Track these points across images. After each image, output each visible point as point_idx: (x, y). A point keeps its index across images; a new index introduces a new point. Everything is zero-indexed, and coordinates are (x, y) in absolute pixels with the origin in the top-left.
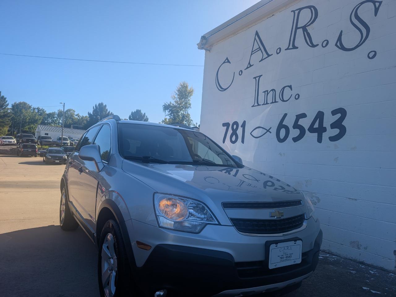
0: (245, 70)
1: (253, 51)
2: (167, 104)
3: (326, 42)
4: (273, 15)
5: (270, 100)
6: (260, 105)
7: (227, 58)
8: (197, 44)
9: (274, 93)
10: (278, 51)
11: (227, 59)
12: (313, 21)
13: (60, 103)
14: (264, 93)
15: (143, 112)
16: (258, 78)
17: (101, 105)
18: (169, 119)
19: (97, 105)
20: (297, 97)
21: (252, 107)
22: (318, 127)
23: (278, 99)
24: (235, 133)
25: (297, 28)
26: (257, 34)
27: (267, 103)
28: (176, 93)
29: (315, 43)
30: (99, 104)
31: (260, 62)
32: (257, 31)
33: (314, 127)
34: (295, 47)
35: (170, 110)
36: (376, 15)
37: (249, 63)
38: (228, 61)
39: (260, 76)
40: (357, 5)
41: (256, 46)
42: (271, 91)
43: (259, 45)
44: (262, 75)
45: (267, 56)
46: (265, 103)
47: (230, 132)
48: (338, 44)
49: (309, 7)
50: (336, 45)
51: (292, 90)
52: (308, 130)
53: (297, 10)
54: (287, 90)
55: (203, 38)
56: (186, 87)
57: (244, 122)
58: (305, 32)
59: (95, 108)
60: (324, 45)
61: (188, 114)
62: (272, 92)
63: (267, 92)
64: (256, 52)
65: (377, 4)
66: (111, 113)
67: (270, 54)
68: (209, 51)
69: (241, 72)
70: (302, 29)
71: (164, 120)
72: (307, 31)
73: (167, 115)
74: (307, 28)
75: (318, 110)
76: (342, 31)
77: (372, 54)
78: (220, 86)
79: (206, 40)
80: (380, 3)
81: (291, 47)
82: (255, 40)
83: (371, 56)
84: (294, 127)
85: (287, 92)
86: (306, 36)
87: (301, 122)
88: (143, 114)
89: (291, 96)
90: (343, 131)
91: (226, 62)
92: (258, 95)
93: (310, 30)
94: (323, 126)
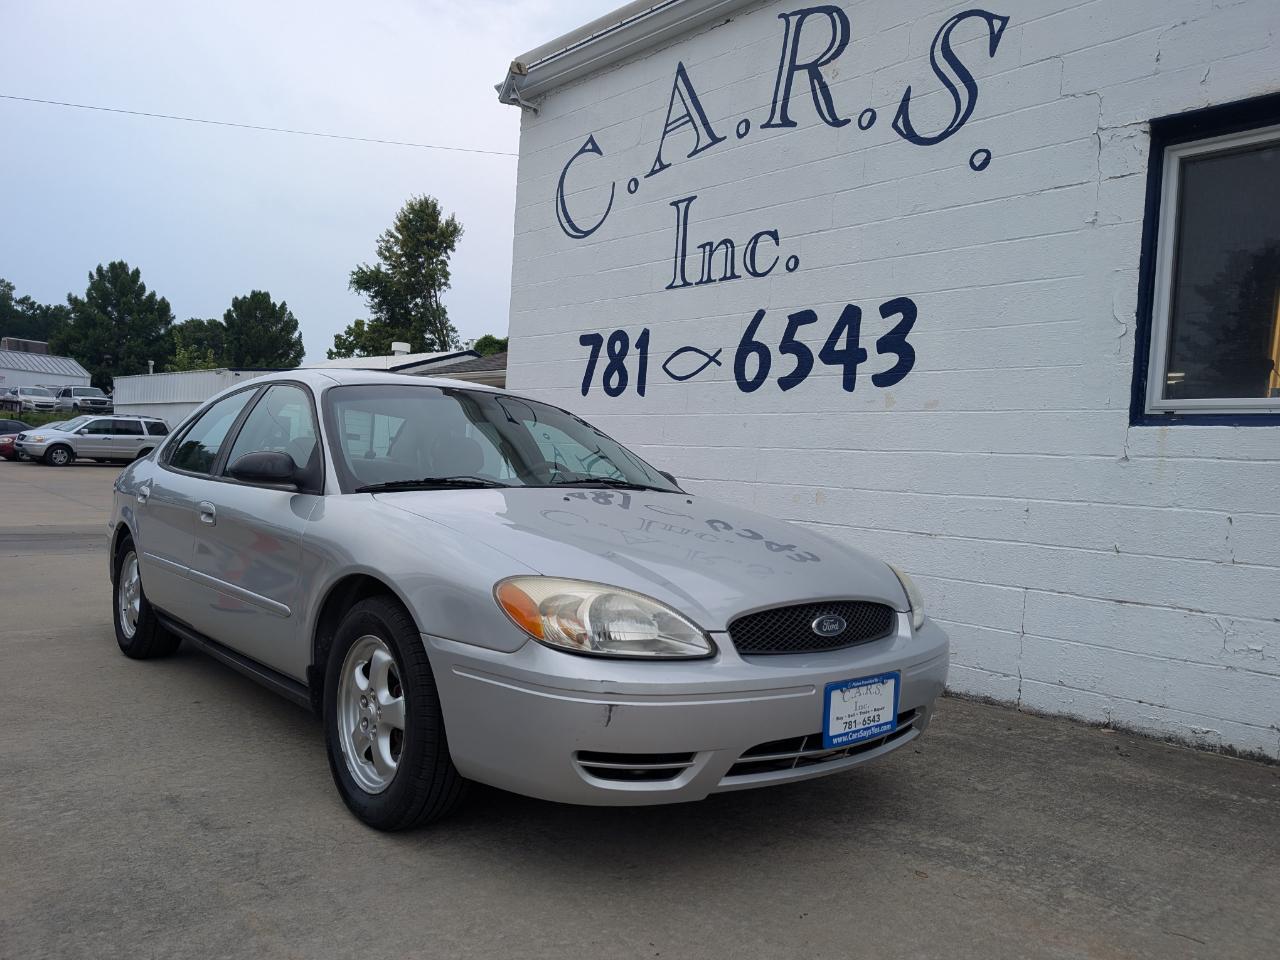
0: (646, 177)
1: (669, 122)
2: (368, 272)
3: (868, 115)
4: (728, 21)
5: (716, 274)
6: (690, 284)
7: (591, 137)
8: (498, 88)
9: (730, 250)
10: (742, 131)
11: (591, 140)
12: (837, 50)
14: (702, 250)
15: (276, 300)
16: (683, 206)
17: (118, 269)
18: (372, 323)
19: (105, 267)
20: (792, 264)
21: (668, 288)
22: (844, 348)
23: (739, 269)
24: (617, 364)
25: (793, 67)
26: (681, 71)
27: (710, 280)
28: (397, 239)
29: (841, 117)
30: (113, 265)
31: (689, 156)
32: (680, 64)
33: (837, 348)
34: (787, 122)
35: (377, 292)
36: (992, 53)
37: (659, 159)
38: (592, 147)
39: (690, 200)
40: (949, 21)
41: (679, 110)
42: (719, 245)
43: (686, 107)
44: (695, 197)
46: (704, 280)
47: (603, 361)
48: (900, 124)
49: (829, 10)
50: (895, 125)
51: (777, 244)
52: (821, 356)
53: (794, 14)
54: (766, 242)
55: (517, 70)
56: (434, 214)
57: (646, 334)
58: (815, 81)
59: (96, 276)
60: (864, 124)
61: (438, 305)
62: (723, 246)
63: (711, 248)
64: (683, 124)
65: (997, 24)
66: (158, 298)
67: (717, 136)
68: (535, 111)
69: (633, 183)
70: (806, 71)
71: (353, 326)
72: (819, 77)
73: (366, 308)
74: (819, 68)
75: (847, 303)
76: (909, 89)
77: (982, 156)
78: (569, 221)
79: (525, 75)
80: (1005, 20)
81: (777, 120)
82: (677, 91)
83: (977, 164)
84: (784, 349)
85: (766, 250)
86: (818, 91)
87: (803, 334)
88: (278, 305)
89: (776, 262)
90: (907, 359)
91: (589, 150)
92: (684, 255)
93: (828, 76)
94: (858, 345)
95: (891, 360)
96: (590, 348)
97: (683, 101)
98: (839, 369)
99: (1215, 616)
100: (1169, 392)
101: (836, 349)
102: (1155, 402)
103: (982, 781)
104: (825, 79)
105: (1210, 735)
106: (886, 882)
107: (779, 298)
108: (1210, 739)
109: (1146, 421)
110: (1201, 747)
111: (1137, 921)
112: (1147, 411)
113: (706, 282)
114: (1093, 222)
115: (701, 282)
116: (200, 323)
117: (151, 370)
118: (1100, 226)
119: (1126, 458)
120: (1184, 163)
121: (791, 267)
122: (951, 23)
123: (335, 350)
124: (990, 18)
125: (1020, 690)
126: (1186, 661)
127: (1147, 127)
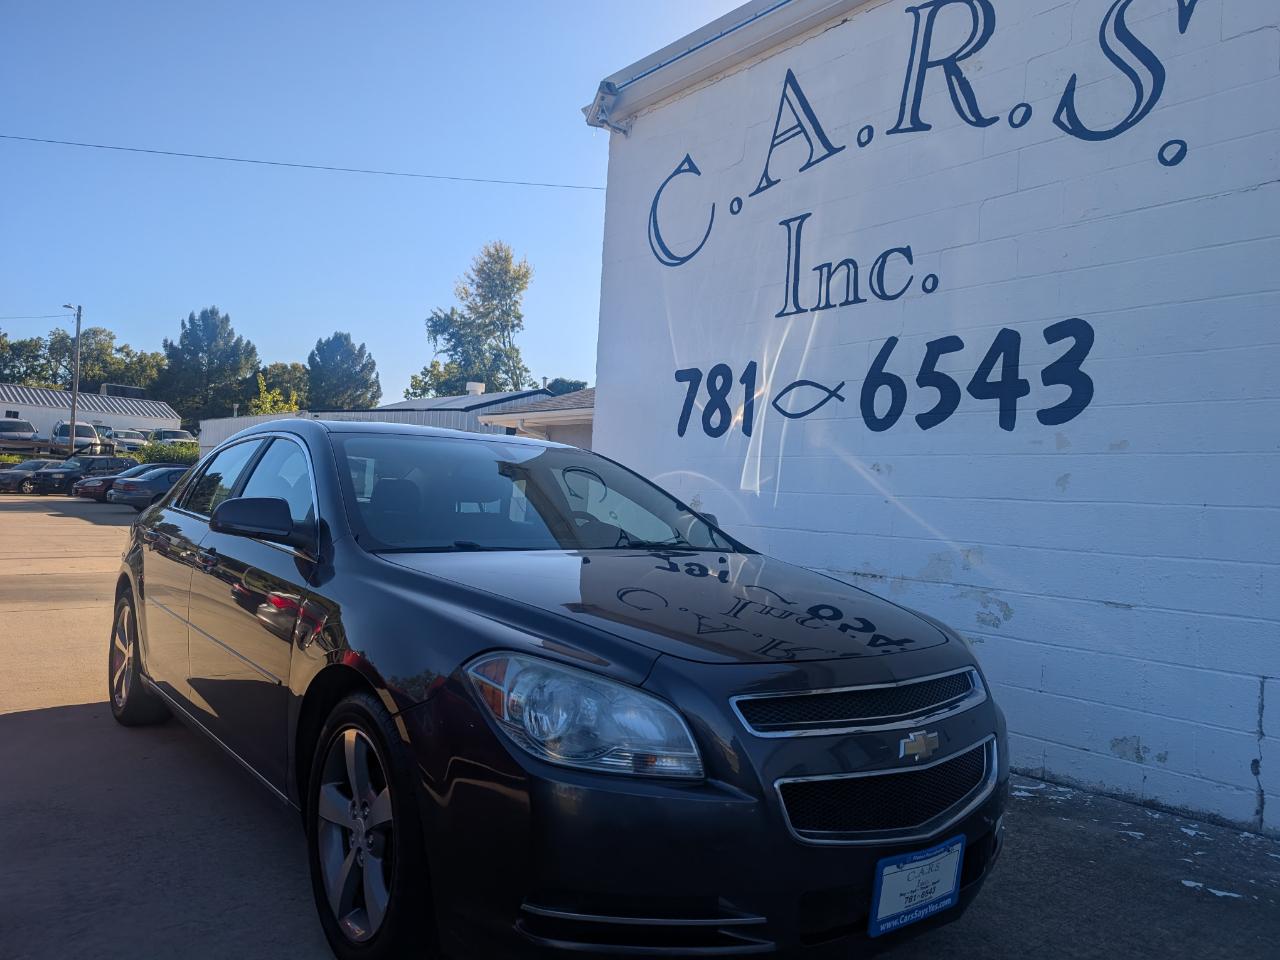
0: (750, 195)
1: (777, 134)
2: (443, 316)
3: (1023, 110)
4: (845, 21)
5: (837, 298)
6: (806, 311)
7: (688, 155)
8: (584, 110)
9: (852, 270)
10: (863, 140)
11: (688, 159)
12: (979, 41)
13: (65, 306)
14: (818, 272)
15: (356, 341)
16: (795, 224)
17: (209, 316)
18: (447, 365)
19: (197, 316)
20: (929, 285)
21: (778, 316)
22: (1000, 380)
23: (864, 291)
25: (925, 64)
26: (790, 79)
27: (828, 306)
28: (473, 281)
29: (986, 115)
30: (204, 314)
31: (801, 170)
32: (789, 70)
33: (990, 379)
34: (918, 126)
35: (452, 336)
36: (1183, 29)
37: (766, 174)
38: (690, 166)
39: (803, 218)
41: (788, 121)
42: (836, 269)
43: (797, 117)
44: (810, 214)
45: (826, 152)
46: (821, 306)
47: (703, 397)
48: (1064, 118)
50: (1057, 120)
51: (911, 262)
52: (970, 389)
53: (925, 6)
54: (896, 262)
55: (607, 87)
56: (507, 260)
57: (752, 367)
58: (953, 77)
59: (188, 326)
60: (1017, 120)
61: (512, 348)
62: (844, 267)
63: (829, 270)
64: (794, 135)
66: (245, 342)
67: (835, 147)
68: (625, 132)
69: (736, 203)
70: (942, 67)
72: (959, 74)
73: (441, 351)
74: (958, 63)
75: (1002, 327)
76: (1074, 76)
77: (1174, 150)
78: (663, 247)
79: (616, 95)
81: (906, 123)
82: (785, 101)
83: (1169, 158)
84: (922, 382)
85: (897, 272)
86: (958, 90)
87: (945, 364)
88: (357, 347)
89: (910, 282)
90: (1083, 392)
91: (685, 171)
92: (796, 279)
93: (969, 70)
94: (1017, 375)
95: (1062, 393)
96: (687, 384)
97: (793, 110)
98: (994, 404)
101: (988, 381)
104: (966, 75)
107: (915, 324)
113: (823, 308)
115: (818, 308)
116: (284, 367)
117: (235, 414)
121: (929, 288)
123: (411, 391)
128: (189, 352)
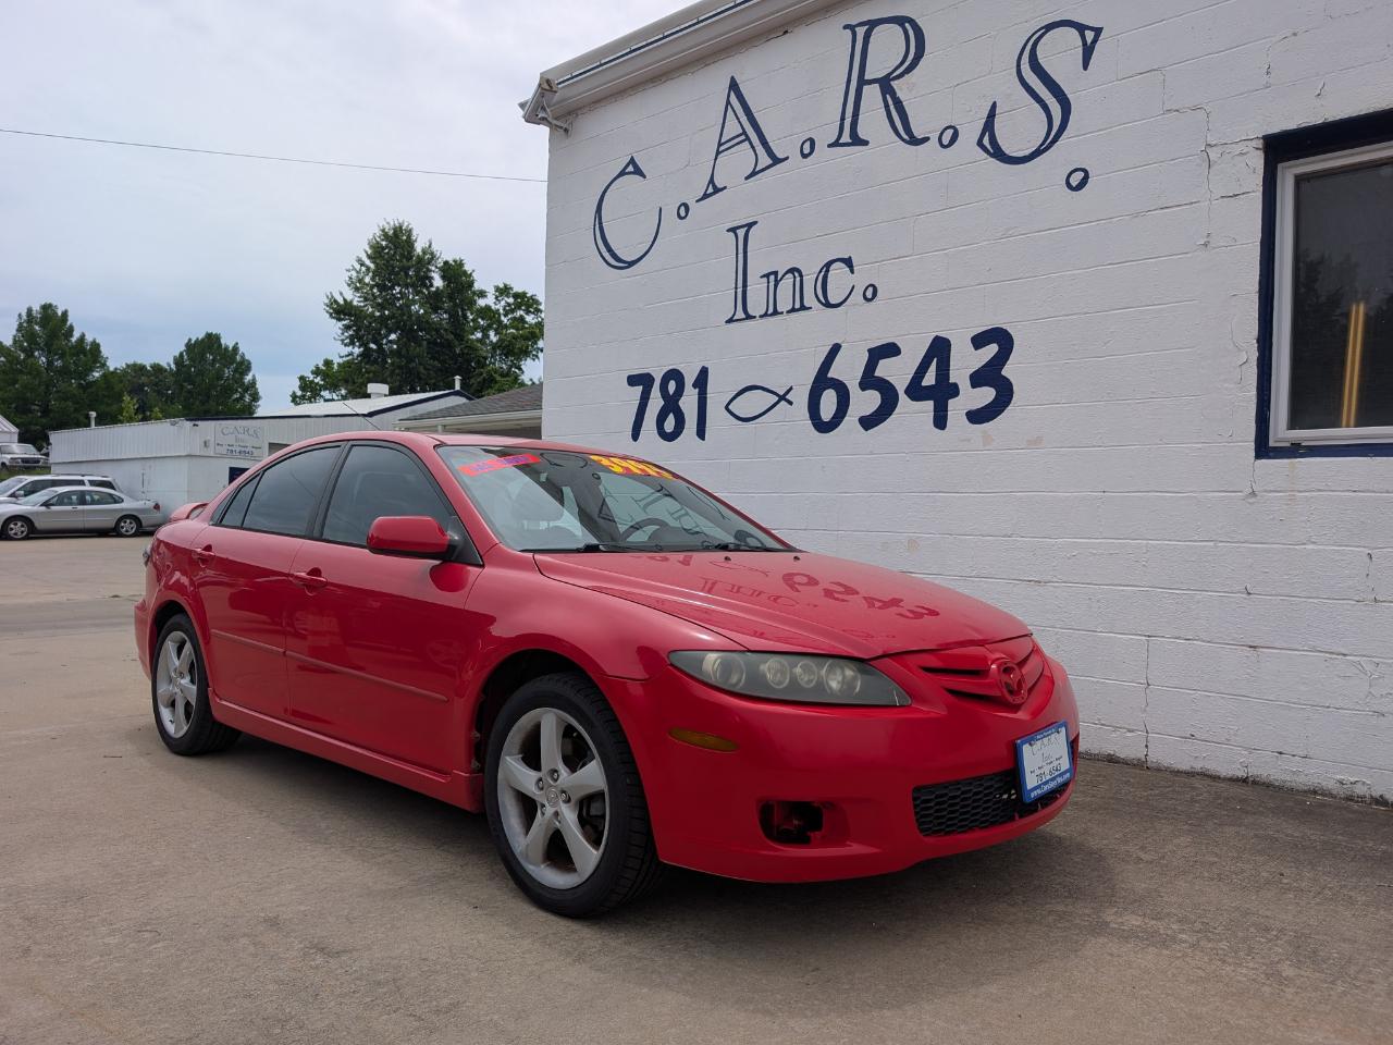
0: (697, 201)
1: (723, 141)
3: (949, 133)
4: (786, 32)
5: (784, 304)
6: (755, 317)
7: (632, 159)
8: (522, 106)
9: (798, 279)
10: (806, 151)
11: (632, 161)
12: (911, 64)
16: (743, 232)
17: (48, 310)
20: (869, 294)
21: (727, 322)
22: (934, 383)
23: (810, 300)
24: (671, 405)
26: (734, 86)
27: (776, 313)
29: (918, 134)
30: (43, 309)
31: (747, 178)
32: (732, 77)
33: (925, 384)
34: (857, 141)
36: (1085, 67)
37: (712, 181)
38: (634, 168)
39: (750, 225)
40: (1036, 32)
41: (733, 128)
42: (786, 274)
43: (741, 124)
44: (755, 223)
45: (769, 161)
46: (769, 312)
47: (656, 403)
48: (986, 141)
49: (900, 21)
50: (980, 143)
51: (852, 272)
52: (907, 392)
53: (861, 24)
54: (838, 271)
55: (547, 86)
57: (704, 372)
58: (888, 96)
60: (945, 142)
62: (790, 275)
63: (776, 277)
64: (738, 144)
65: (1090, 35)
67: (779, 156)
68: (566, 130)
69: (683, 208)
70: (877, 85)
71: (321, 365)
72: (893, 94)
74: (892, 83)
75: (935, 334)
76: (995, 103)
77: (1079, 175)
78: (610, 250)
79: (556, 92)
80: (1098, 31)
81: (846, 138)
82: (729, 108)
83: (1074, 184)
84: (864, 385)
85: (839, 279)
86: (892, 107)
87: (885, 369)
88: (230, 347)
89: (852, 291)
90: (1005, 394)
91: (630, 173)
92: (745, 285)
93: (901, 90)
94: (948, 379)
95: (987, 395)
96: (639, 389)
97: (738, 118)
98: (929, 405)
99: (1358, 659)
100: (1294, 423)
101: (923, 384)
102: (1281, 432)
103: (1143, 848)
104: (899, 94)
105: (1359, 785)
106: (1092, 970)
107: (857, 332)
108: (1360, 790)
109: (1271, 454)
110: (1349, 798)
111: (1369, 996)
112: (1272, 444)
113: (771, 315)
114: (1205, 245)
115: (766, 315)
117: (93, 423)
118: (1214, 248)
119: (1253, 494)
120: (1300, 180)
121: (869, 296)
122: (1040, 33)
123: (299, 393)
124: (1081, 28)
125: (1147, 746)
126: (1328, 707)
127: (1260, 144)
128: (23, 350)
